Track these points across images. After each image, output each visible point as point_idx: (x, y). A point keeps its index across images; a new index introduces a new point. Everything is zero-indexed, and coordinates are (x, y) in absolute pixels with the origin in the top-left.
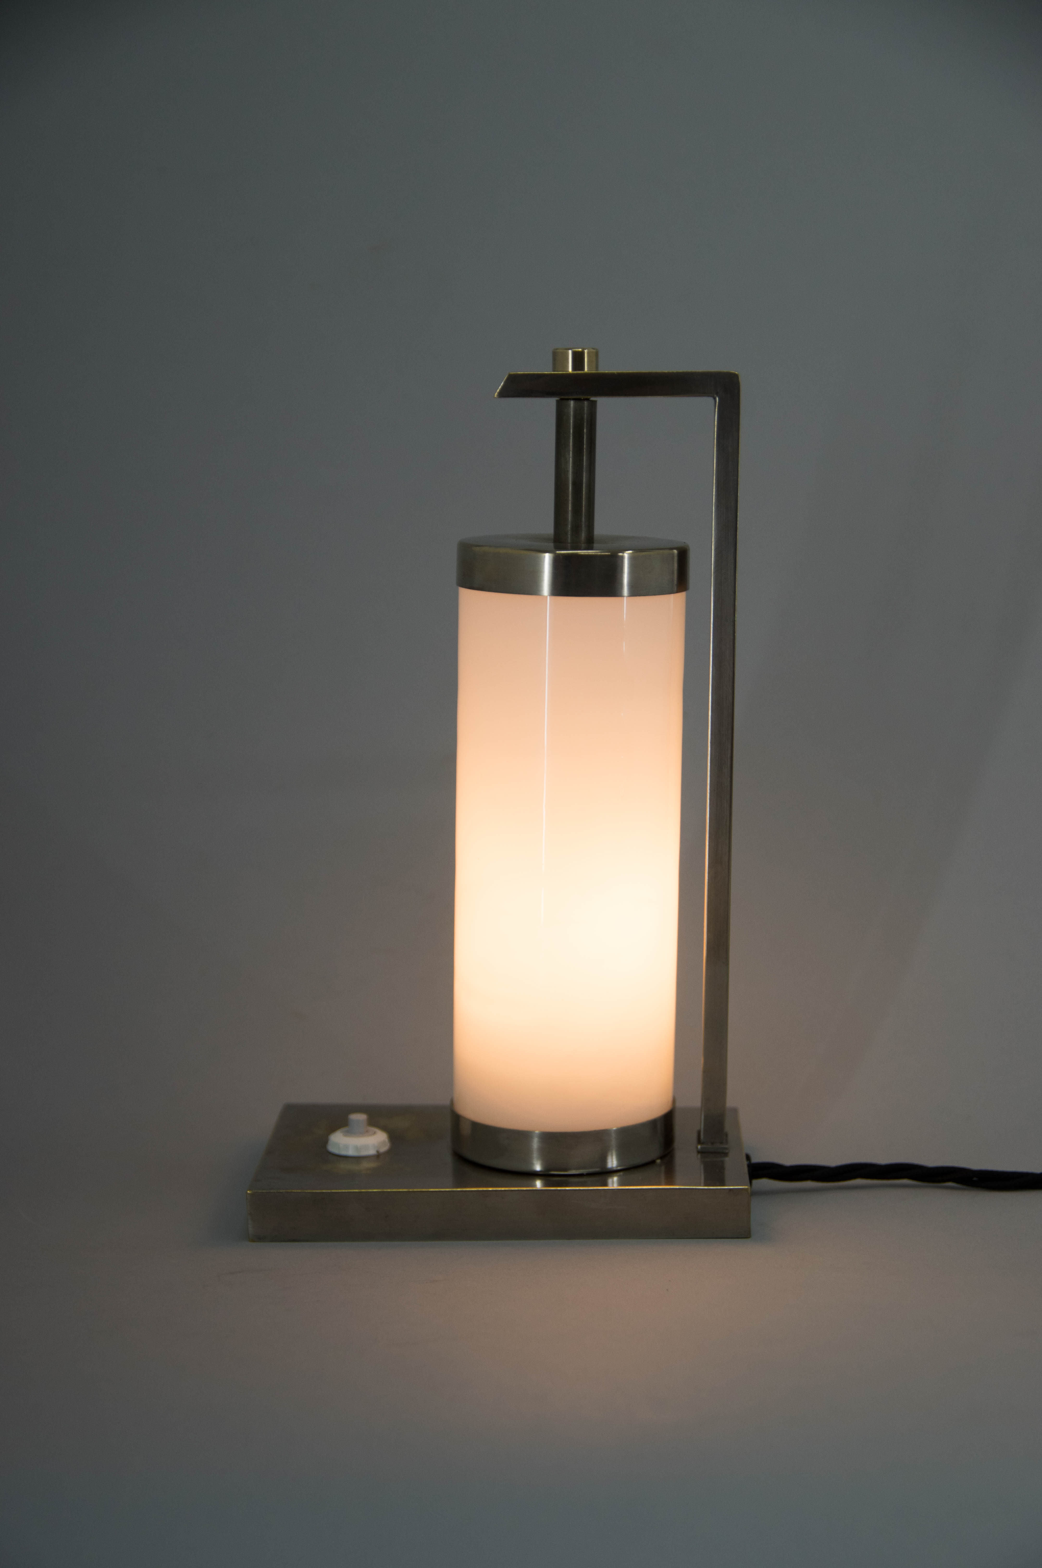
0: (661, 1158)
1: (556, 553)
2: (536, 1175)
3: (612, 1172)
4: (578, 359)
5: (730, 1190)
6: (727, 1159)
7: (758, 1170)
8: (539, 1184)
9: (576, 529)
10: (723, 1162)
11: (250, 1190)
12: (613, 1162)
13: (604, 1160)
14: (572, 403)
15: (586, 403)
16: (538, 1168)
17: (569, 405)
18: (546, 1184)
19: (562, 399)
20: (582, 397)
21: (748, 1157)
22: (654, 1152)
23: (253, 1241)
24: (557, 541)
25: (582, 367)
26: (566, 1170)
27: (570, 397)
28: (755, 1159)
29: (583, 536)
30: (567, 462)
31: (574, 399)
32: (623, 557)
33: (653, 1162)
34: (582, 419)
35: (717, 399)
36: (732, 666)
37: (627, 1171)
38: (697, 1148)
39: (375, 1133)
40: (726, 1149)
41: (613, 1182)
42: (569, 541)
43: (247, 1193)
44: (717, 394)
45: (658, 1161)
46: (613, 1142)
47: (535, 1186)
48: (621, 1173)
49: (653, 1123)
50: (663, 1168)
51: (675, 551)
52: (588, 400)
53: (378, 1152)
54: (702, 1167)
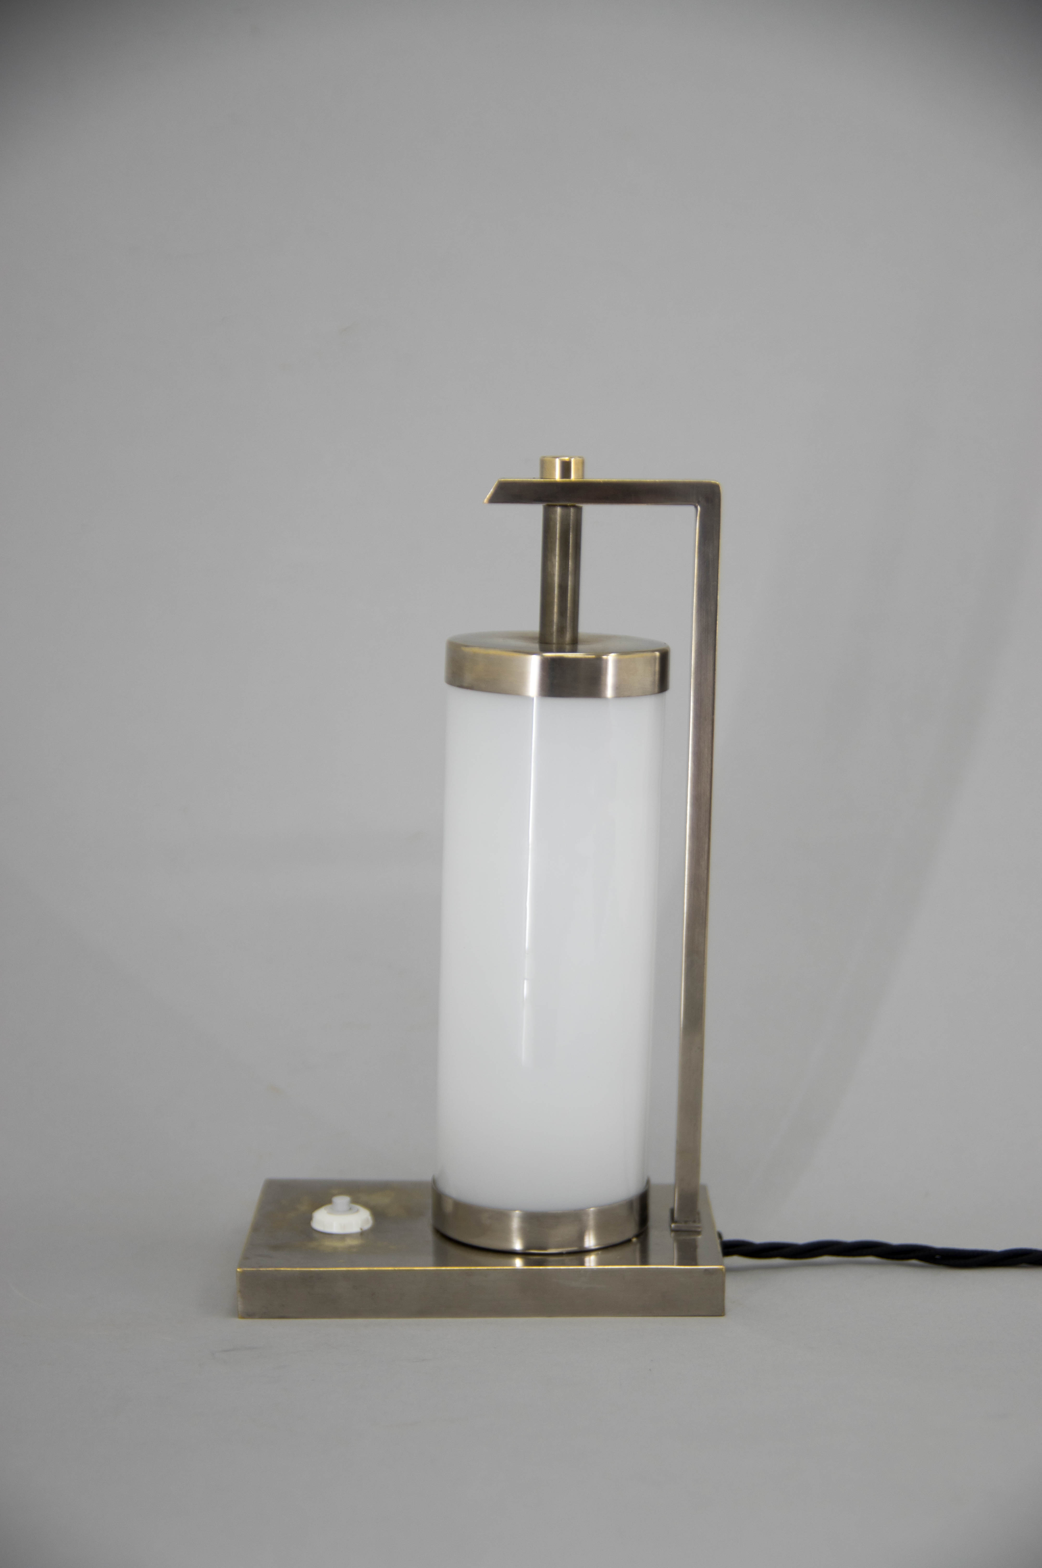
0: (637, 1236)
1: (542, 656)
2: (514, 1253)
3: (589, 1251)
4: (566, 468)
5: (706, 1270)
6: (699, 1237)
7: (731, 1248)
8: (518, 1263)
9: (562, 630)
10: (695, 1241)
11: (240, 1267)
12: (590, 1242)
13: (581, 1238)
14: (559, 510)
15: (572, 510)
16: (518, 1246)
17: (556, 512)
18: (527, 1263)
19: (549, 506)
20: (569, 504)
21: (720, 1236)
22: (630, 1230)
23: (243, 1317)
24: (544, 642)
25: (569, 476)
26: (545, 1249)
27: (556, 504)
28: (727, 1237)
29: (568, 636)
30: (554, 566)
31: (560, 506)
32: (606, 661)
33: (629, 1241)
34: (569, 524)
35: (699, 508)
36: (710, 762)
37: (604, 1249)
38: (671, 1226)
39: (358, 1211)
40: (699, 1227)
41: (590, 1260)
42: (555, 641)
43: (237, 1271)
44: (699, 503)
45: (634, 1240)
46: (591, 1221)
47: (513, 1265)
48: (600, 1252)
49: (630, 1203)
50: (638, 1246)
51: (657, 654)
52: (574, 506)
53: (361, 1229)
54: (675, 1245)
